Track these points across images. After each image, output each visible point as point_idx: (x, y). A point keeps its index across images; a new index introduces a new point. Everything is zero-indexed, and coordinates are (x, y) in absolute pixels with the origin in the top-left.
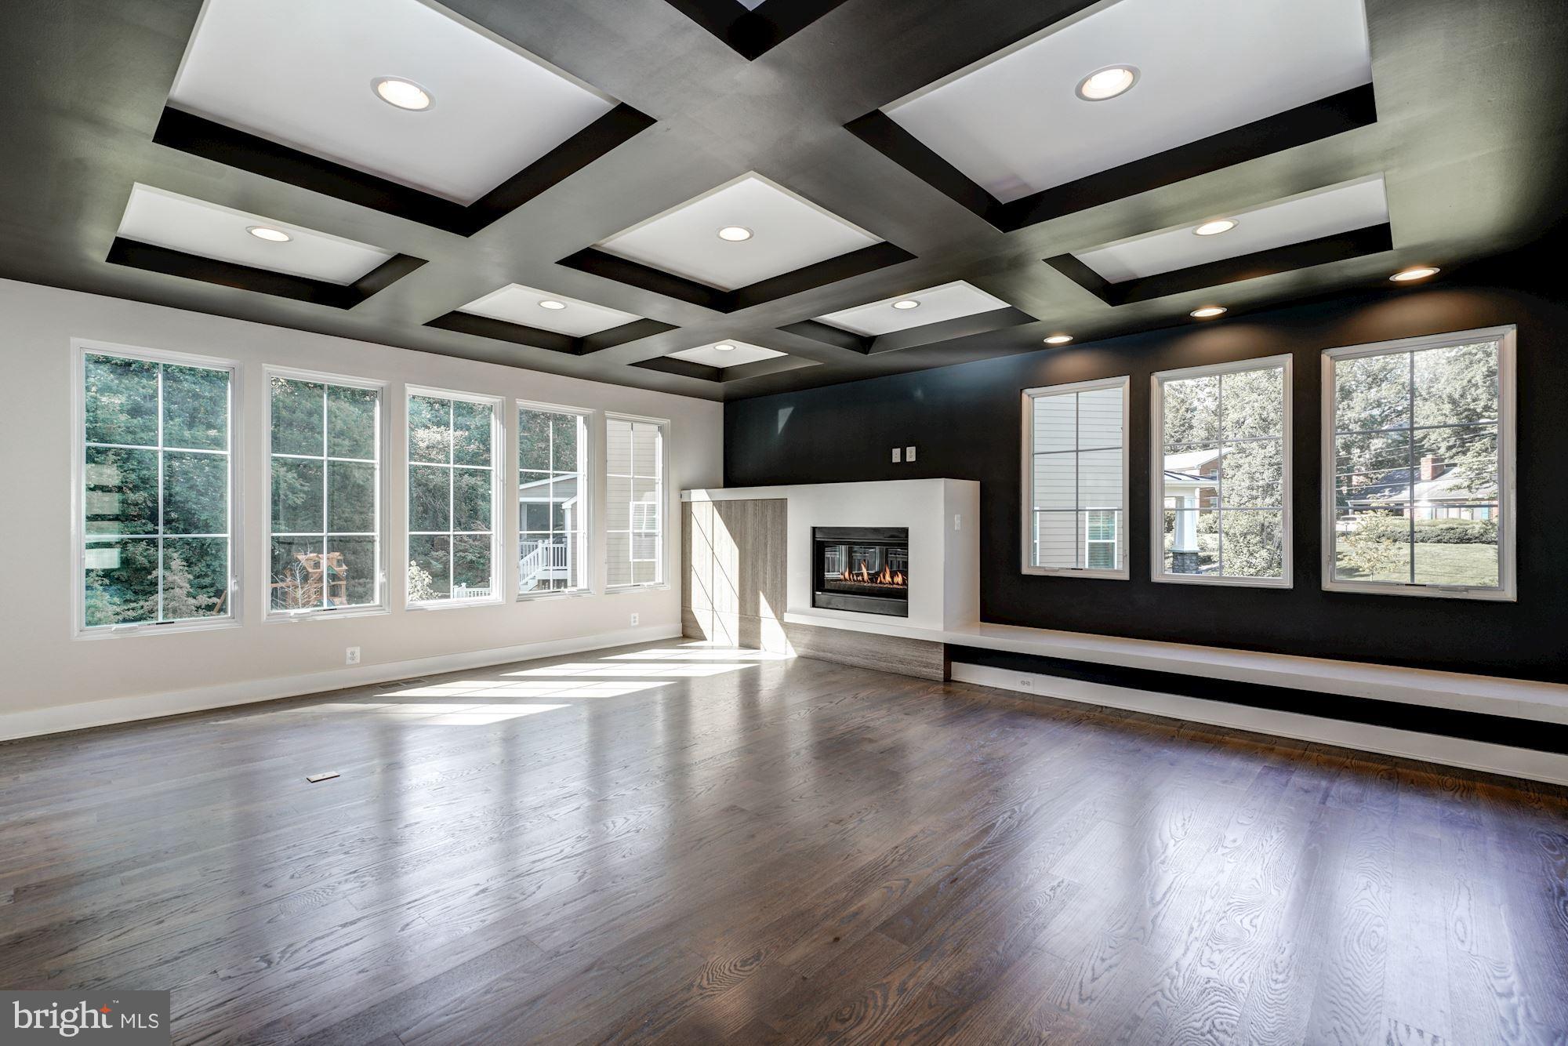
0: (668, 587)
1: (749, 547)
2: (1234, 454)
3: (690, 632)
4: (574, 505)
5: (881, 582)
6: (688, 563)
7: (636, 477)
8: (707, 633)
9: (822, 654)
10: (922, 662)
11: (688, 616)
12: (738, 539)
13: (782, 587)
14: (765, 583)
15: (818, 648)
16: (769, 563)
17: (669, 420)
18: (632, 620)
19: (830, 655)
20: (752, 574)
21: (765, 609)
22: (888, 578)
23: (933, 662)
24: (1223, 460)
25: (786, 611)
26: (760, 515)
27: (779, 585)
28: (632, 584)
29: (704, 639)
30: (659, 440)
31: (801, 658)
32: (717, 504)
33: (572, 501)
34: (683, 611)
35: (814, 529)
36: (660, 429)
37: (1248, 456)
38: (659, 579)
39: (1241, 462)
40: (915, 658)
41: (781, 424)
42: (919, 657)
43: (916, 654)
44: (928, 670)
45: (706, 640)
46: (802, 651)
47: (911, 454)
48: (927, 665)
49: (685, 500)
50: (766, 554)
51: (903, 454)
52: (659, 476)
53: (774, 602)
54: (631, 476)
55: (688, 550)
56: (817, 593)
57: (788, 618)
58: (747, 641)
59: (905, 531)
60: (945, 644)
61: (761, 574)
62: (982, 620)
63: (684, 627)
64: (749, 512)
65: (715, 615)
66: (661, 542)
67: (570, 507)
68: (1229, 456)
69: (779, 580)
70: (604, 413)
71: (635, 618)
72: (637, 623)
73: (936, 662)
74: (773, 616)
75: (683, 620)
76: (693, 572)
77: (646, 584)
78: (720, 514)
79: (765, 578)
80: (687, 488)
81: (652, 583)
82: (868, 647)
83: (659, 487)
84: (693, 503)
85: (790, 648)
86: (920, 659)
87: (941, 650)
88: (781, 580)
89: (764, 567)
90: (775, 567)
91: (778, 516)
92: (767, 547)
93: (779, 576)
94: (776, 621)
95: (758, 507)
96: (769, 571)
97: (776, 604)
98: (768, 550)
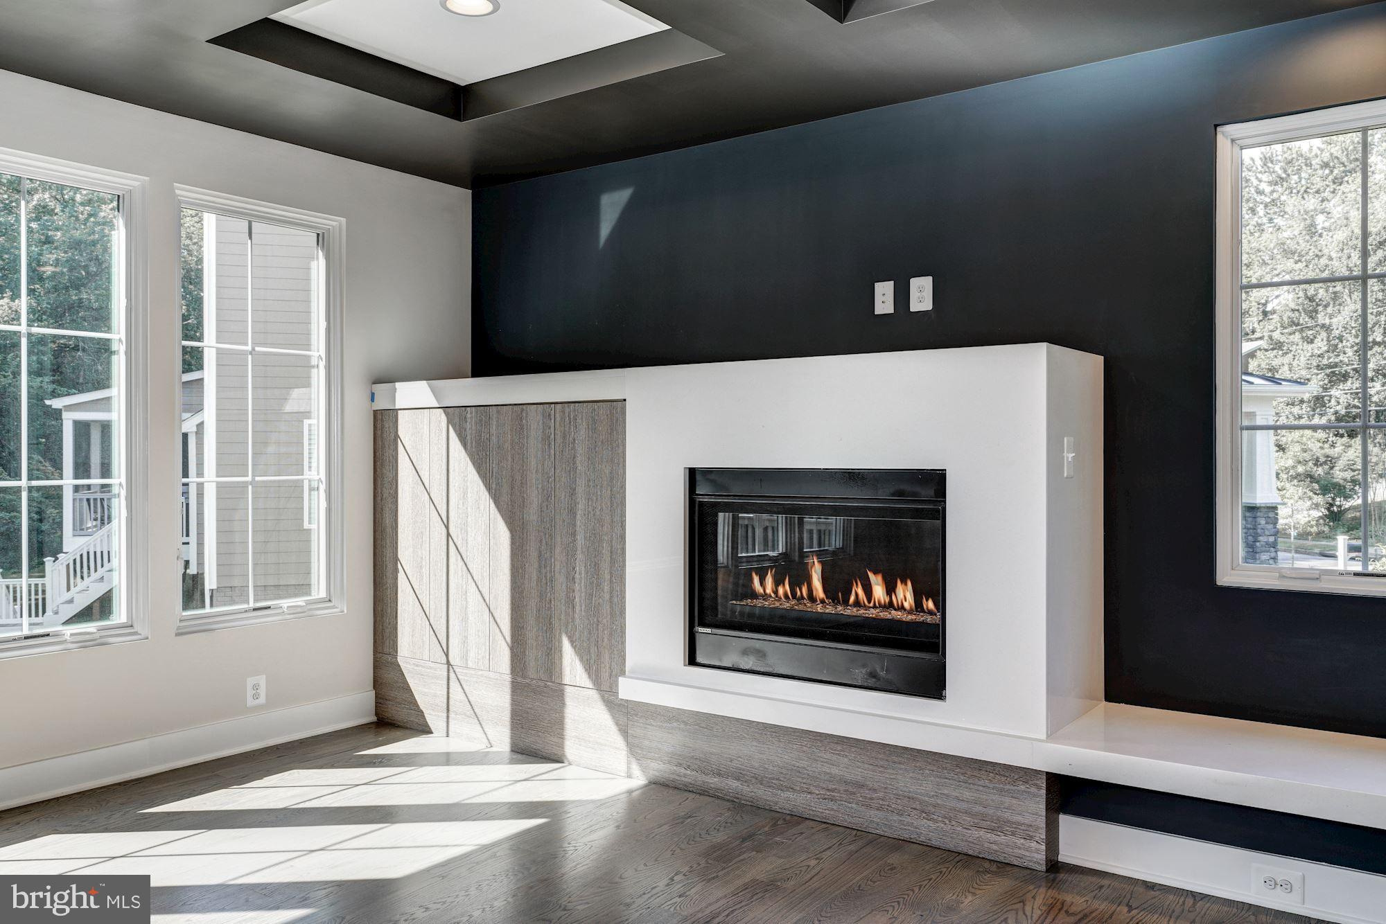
0: (341, 606)
1: (532, 515)
2: (1266, 350)
3: (397, 712)
4: (200, 426)
5: (857, 603)
6: (388, 553)
7: (257, 349)
8: (434, 719)
9: (714, 781)
10: (984, 817)
11: (388, 675)
12: (505, 498)
13: (612, 614)
14: (570, 602)
15: (703, 765)
16: (580, 556)
17: (343, 220)
18: (250, 693)
19: (735, 784)
20: (539, 580)
21: (572, 668)
22: (879, 592)
23: (1019, 818)
24: (1250, 360)
25: (623, 673)
26: (559, 440)
27: (606, 609)
28: (252, 605)
29: (426, 730)
30: (319, 267)
31: (658, 785)
32: (457, 415)
33: (196, 419)
34: (377, 666)
35: (692, 473)
36: (321, 239)
37: (1286, 353)
38: (319, 590)
39: (1276, 363)
40: (964, 806)
41: (605, 230)
43: (967, 794)
44: (1002, 839)
45: (429, 732)
46: (659, 768)
47: (922, 294)
48: (998, 826)
49: (381, 404)
50: (574, 534)
51: (902, 296)
52: (318, 349)
53: (593, 650)
54: (249, 348)
55: (388, 521)
56: (701, 630)
57: (628, 689)
58: (530, 740)
59: (935, 481)
60: (1047, 772)
61: (560, 579)
62: (1113, 694)
63: (380, 701)
64: (533, 433)
65: (452, 675)
66: (323, 504)
67: (195, 429)
68: (1258, 353)
69: (607, 596)
70: (172, 190)
71: (256, 687)
72: (262, 700)
73: (1028, 819)
74: (589, 684)
75: (377, 683)
76: (401, 575)
77: (285, 603)
78: (465, 445)
79: (570, 590)
80: (385, 378)
81: (299, 601)
82: (835, 771)
83: (319, 377)
84: (403, 418)
85: (636, 770)
86: (978, 808)
87: (1039, 788)
88: (611, 597)
89: (569, 563)
90: (597, 565)
91: (602, 442)
92: (575, 517)
93: (606, 588)
94: (594, 694)
95: (553, 421)
96: (580, 574)
97: (599, 655)
98: (578, 523)
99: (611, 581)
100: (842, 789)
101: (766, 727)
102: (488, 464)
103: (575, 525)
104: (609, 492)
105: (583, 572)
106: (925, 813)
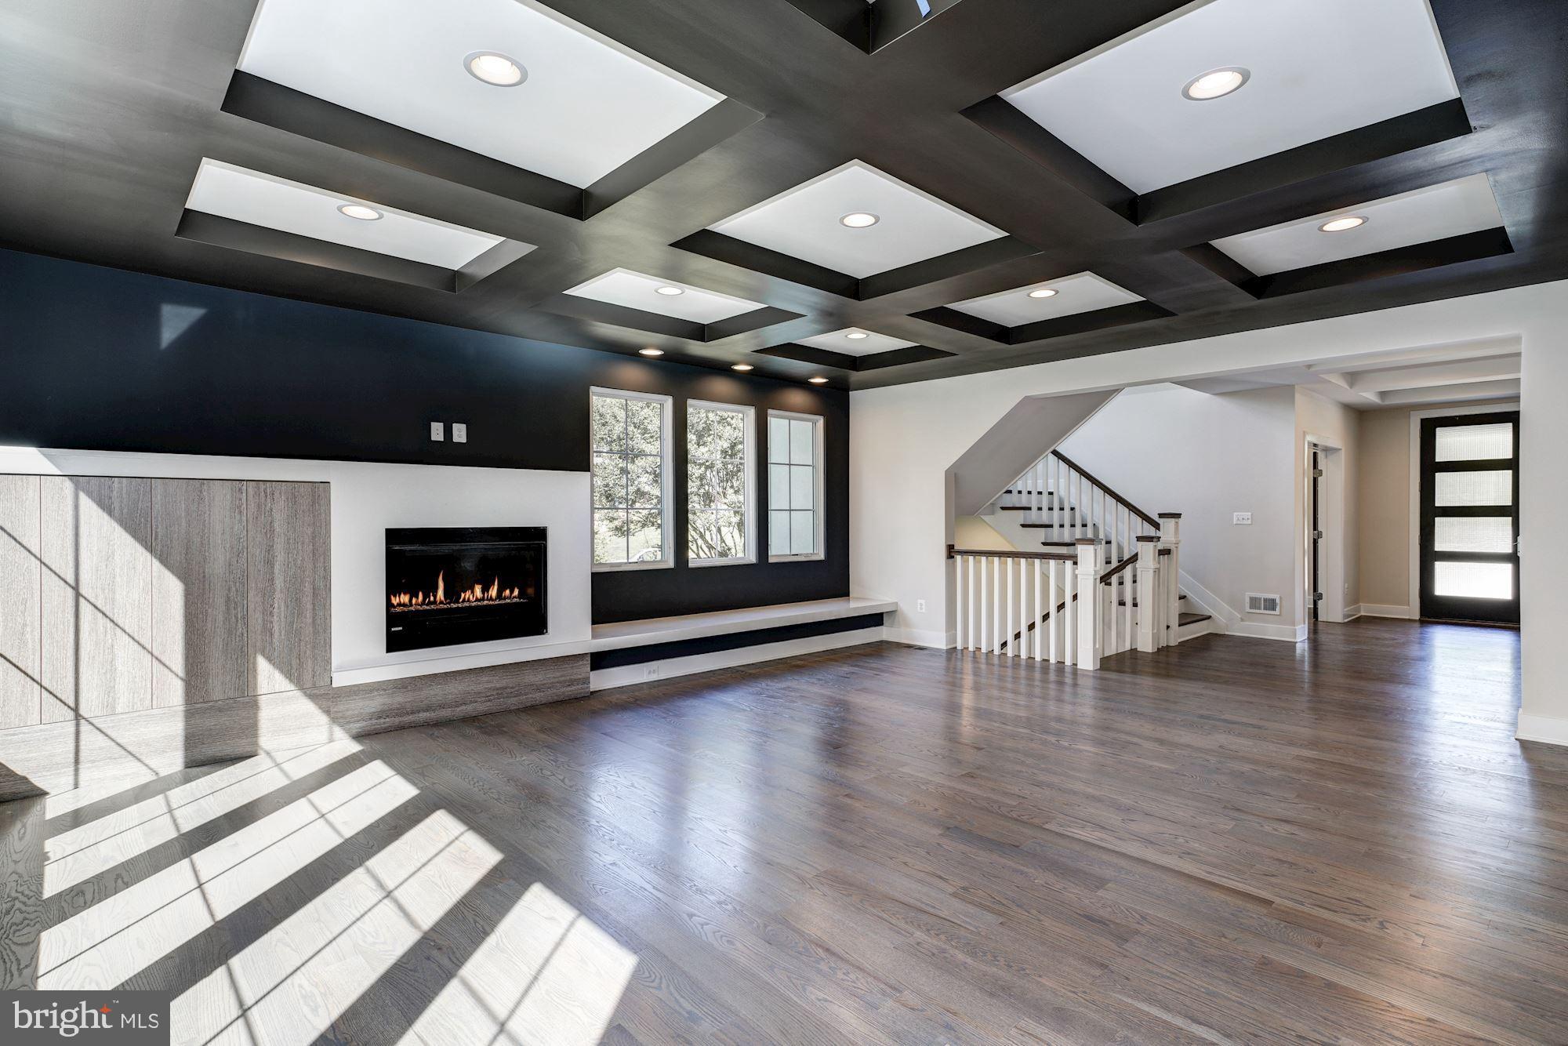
1: (216, 569)
10: (565, 681)
13: (316, 633)
16: (278, 595)
21: (269, 679)
23: (580, 677)
25: (328, 671)
31: (360, 737)
32: (87, 482)
35: (391, 534)
40: (557, 680)
42: (562, 676)
43: (558, 674)
44: (573, 688)
45: (45, 793)
47: (460, 433)
48: (572, 683)
50: (271, 580)
51: (448, 432)
53: (295, 662)
56: (398, 629)
60: (591, 653)
61: (255, 616)
69: (309, 621)
73: (582, 676)
74: (289, 687)
79: (268, 621)
85: (338, 732)
86: (563, 678)
87: (587, 661)
88: (314, 621)
89: (266, 603)
90: (298, 601)
91: (303, 511)
92: (273, 567)
93: (309, 614)
94: (298, 693)
95: (244, 494)
96: (279, 608)
97: (301, 664)
98: (276, 571)
99: (314, 609)
100: (495, 693)
101: (446, 673)
102: (149, 529)
103: (273, 573)
104: (311, 547)
105: (283, 606)
106: (539, 689)
